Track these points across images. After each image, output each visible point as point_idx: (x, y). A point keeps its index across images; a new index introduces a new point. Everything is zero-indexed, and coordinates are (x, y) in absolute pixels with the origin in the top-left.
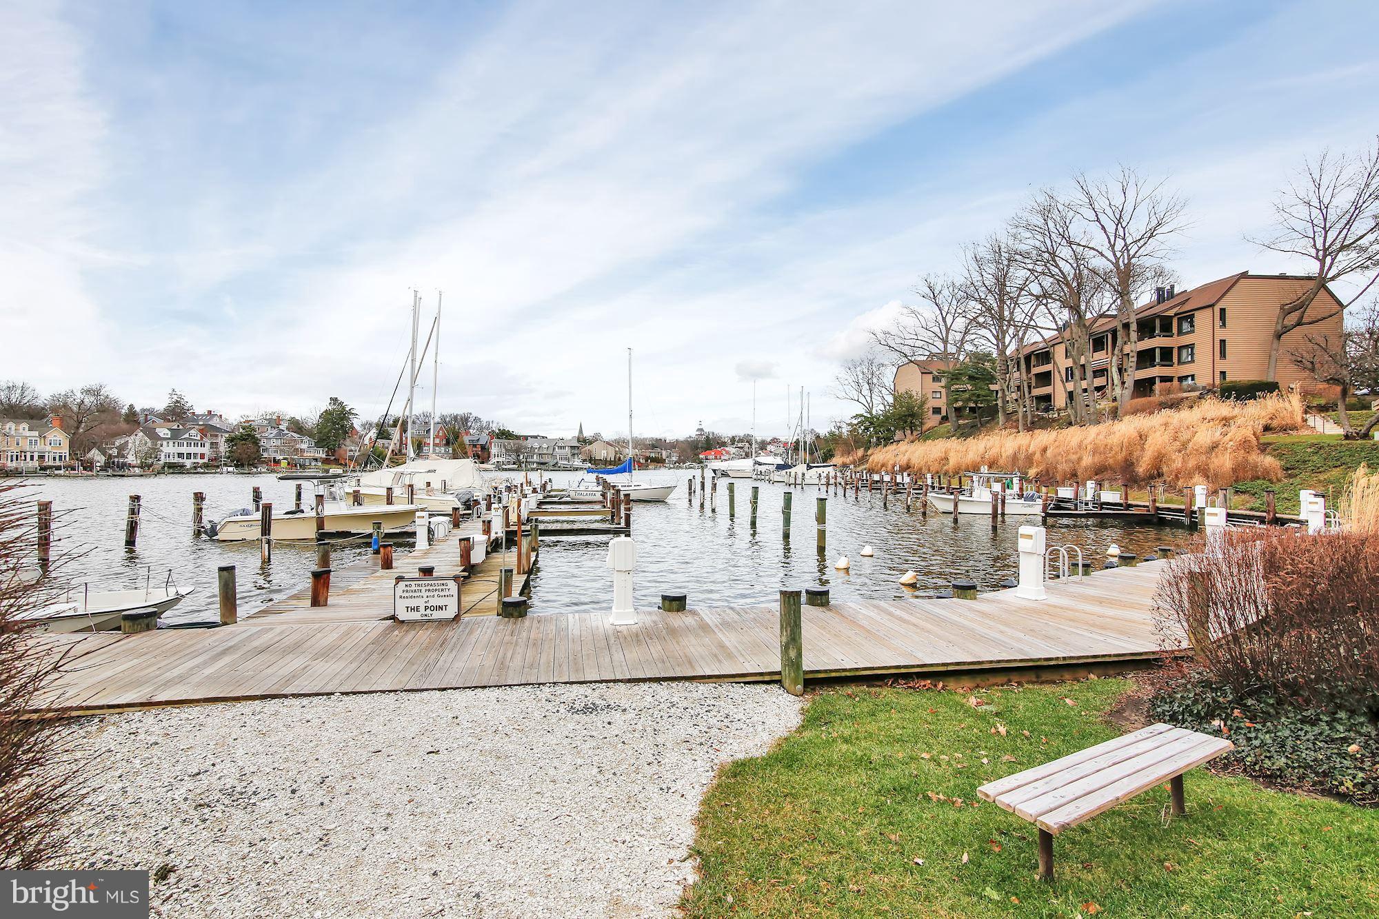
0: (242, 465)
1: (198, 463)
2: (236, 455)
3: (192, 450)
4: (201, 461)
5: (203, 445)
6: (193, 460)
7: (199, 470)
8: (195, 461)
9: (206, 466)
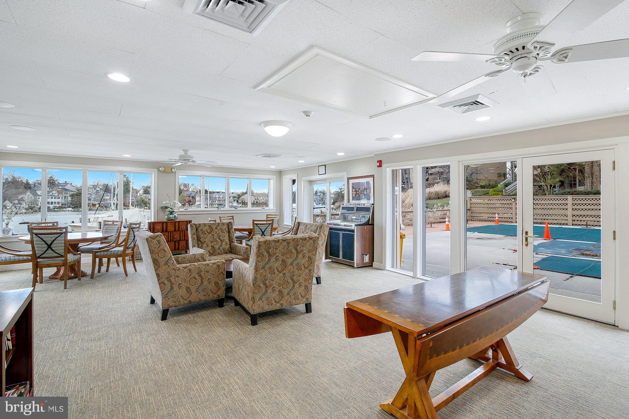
0: (77, 207)
1: (56, 206)
2: (74, 202)
3: (53, 200)
4: (58, 205)
5: (59, 198)
6: (54, 205)
7: (56, 210)
8: (55, 205)
9: (60, 208)
